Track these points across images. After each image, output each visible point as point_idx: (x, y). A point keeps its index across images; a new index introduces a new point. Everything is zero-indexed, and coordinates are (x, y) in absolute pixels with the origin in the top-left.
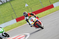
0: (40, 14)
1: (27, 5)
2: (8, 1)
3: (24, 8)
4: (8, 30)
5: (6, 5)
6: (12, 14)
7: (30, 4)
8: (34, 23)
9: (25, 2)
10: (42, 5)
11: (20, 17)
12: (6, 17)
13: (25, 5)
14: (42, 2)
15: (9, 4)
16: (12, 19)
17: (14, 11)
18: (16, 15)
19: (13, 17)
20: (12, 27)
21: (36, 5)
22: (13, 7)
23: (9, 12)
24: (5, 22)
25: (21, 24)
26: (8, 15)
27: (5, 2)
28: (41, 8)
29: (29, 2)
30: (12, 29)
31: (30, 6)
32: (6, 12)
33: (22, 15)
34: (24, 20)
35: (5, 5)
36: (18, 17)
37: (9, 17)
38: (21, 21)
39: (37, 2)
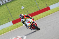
0: (36, 16)
1: (23, 8)
2: (4, 3)
3: (20, 11)
4: (5, 32)
5: (3, 7)
6: (8, 17)
7: (26, 7)
8: (30, 24)
9: (21, 4)
10: (38, 7)
11: (16, 19)
12: (2, 19)
13: (21, 8)
14: (38, 4)
15: (5, 7)
16: (8, 21)
17: (10, 14)
18: (13, 17)
19: (9, 20)
20: (9, 29)
21: (32, 8)
22: (9, 9)
23: (6, 15)
24: (1, 25)
25: (18, 26)
26: (5, 17)
27: (1, 4)
28: (37, 10)
29: (25, 4)
30: (8, 31)
31: (26, 8)
32: (3, 14)
33: (19, 17)
34: (21, 22)
35: (1, 7)
36: (15, 19)
37: (6, 20)
38: (18, 23)
39: (33, 4)
